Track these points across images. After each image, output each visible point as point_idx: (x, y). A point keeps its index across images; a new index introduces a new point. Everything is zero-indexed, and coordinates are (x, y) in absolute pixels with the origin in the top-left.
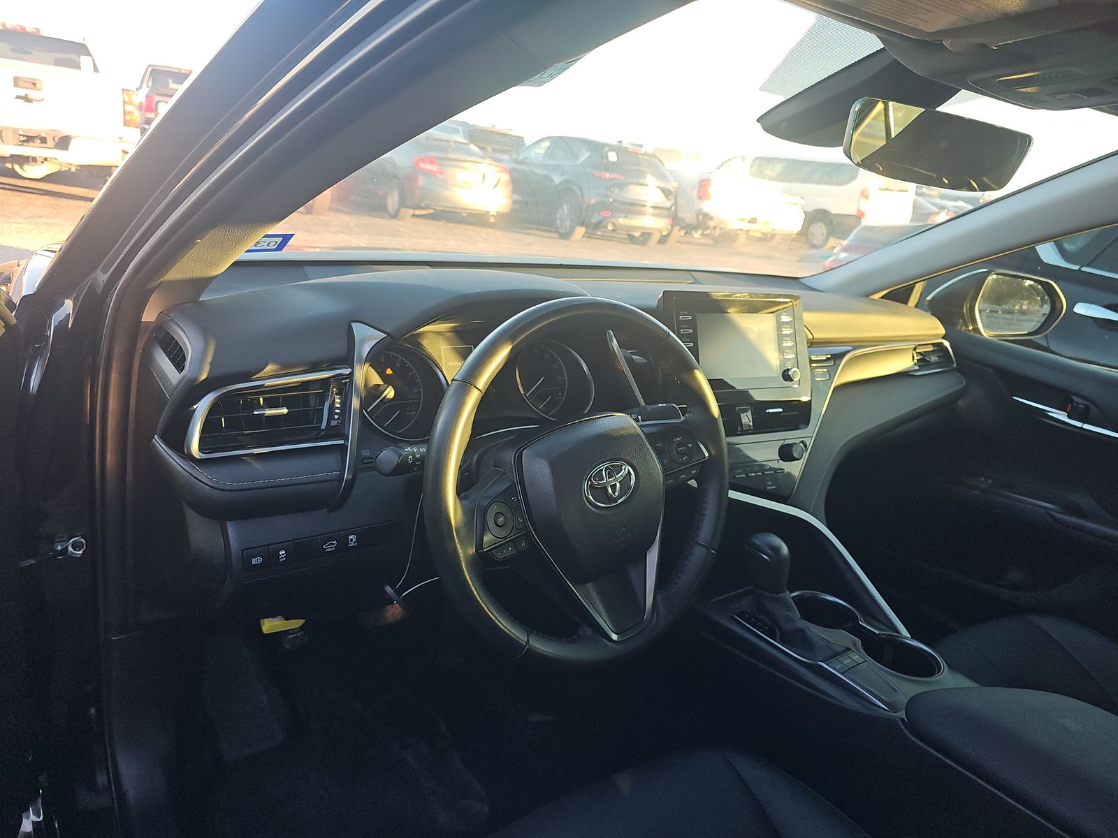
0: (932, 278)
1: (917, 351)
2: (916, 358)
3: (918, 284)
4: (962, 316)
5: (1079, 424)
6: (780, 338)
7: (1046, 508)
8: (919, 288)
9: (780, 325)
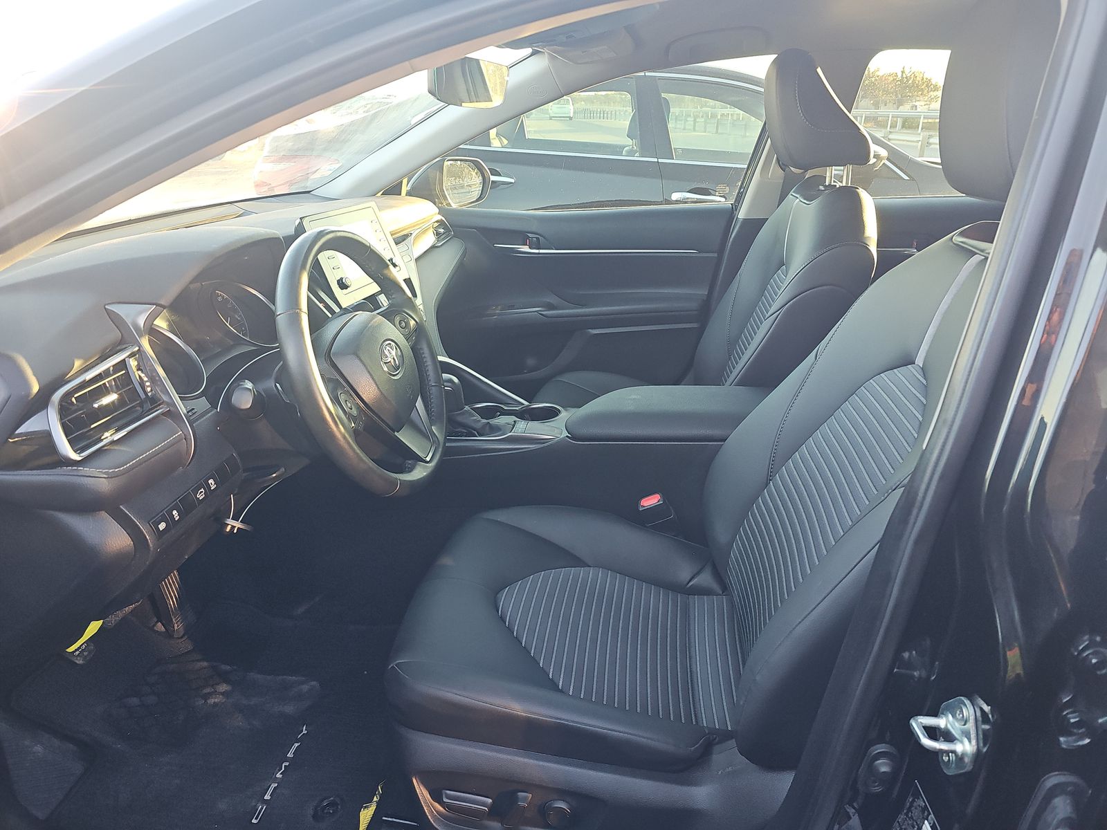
1: (431, 228)
2: (434, 233)
3: (403, 180)
5: (536, 251)
7: (537, 311)
8: (405, 182)
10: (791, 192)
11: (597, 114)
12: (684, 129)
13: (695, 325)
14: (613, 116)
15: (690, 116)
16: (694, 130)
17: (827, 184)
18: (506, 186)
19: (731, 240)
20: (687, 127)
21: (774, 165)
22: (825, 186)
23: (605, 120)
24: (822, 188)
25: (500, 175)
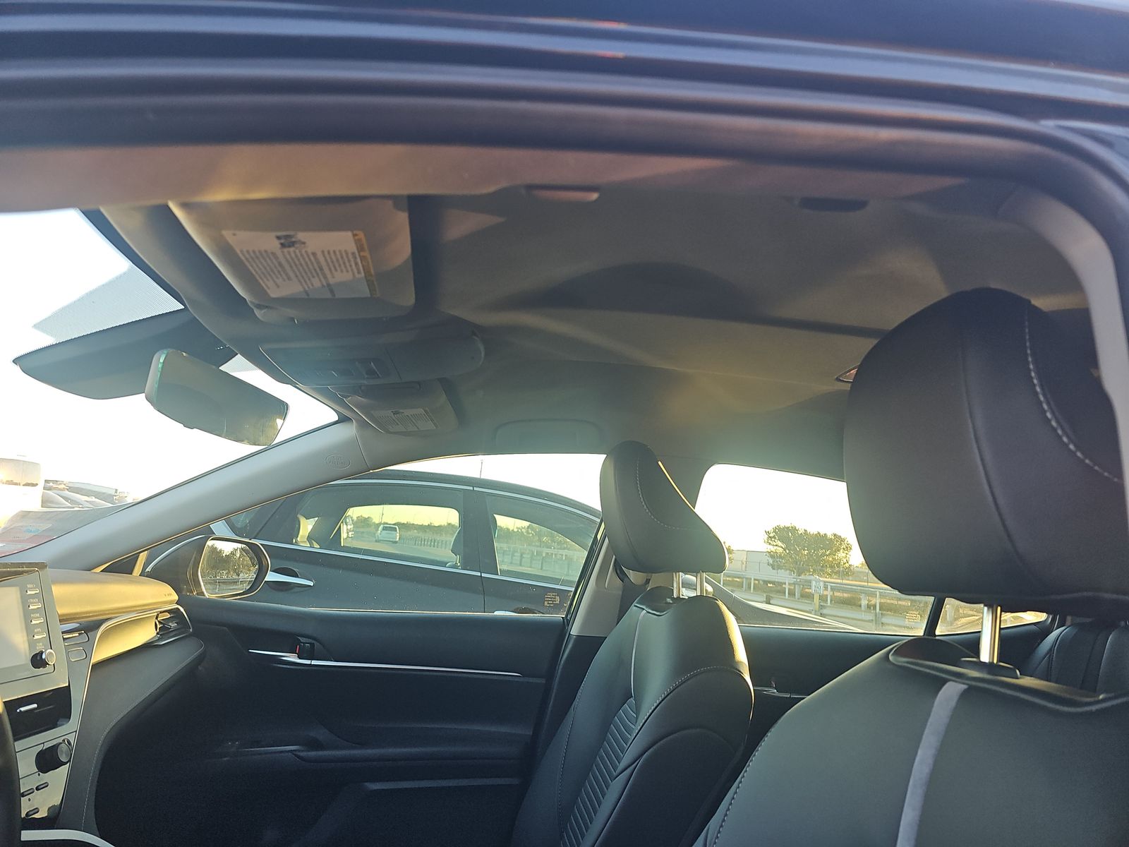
0: (153, 547)
1: (159, 619)
2: (158, 626)
3: (141, 554)
4: (187, 583)
5: (308, 662)
6: (27, 616)
7: (291, 751)
8: (143, 557)
9: (25, 601)
10: (635, 604)
11: (428, 541)
12: (511, 563)
13: (515, 781)
14: (444, 545)
15: (517, 552)
16: (521, 565)
17: (675, 596)
18: (302, 589)
19: (562, 662)
20: (514, 562)
21: (611, 574)
22: (673, 599)
23: (435, 548)
24: (669, 600)
25: (296, 575)
